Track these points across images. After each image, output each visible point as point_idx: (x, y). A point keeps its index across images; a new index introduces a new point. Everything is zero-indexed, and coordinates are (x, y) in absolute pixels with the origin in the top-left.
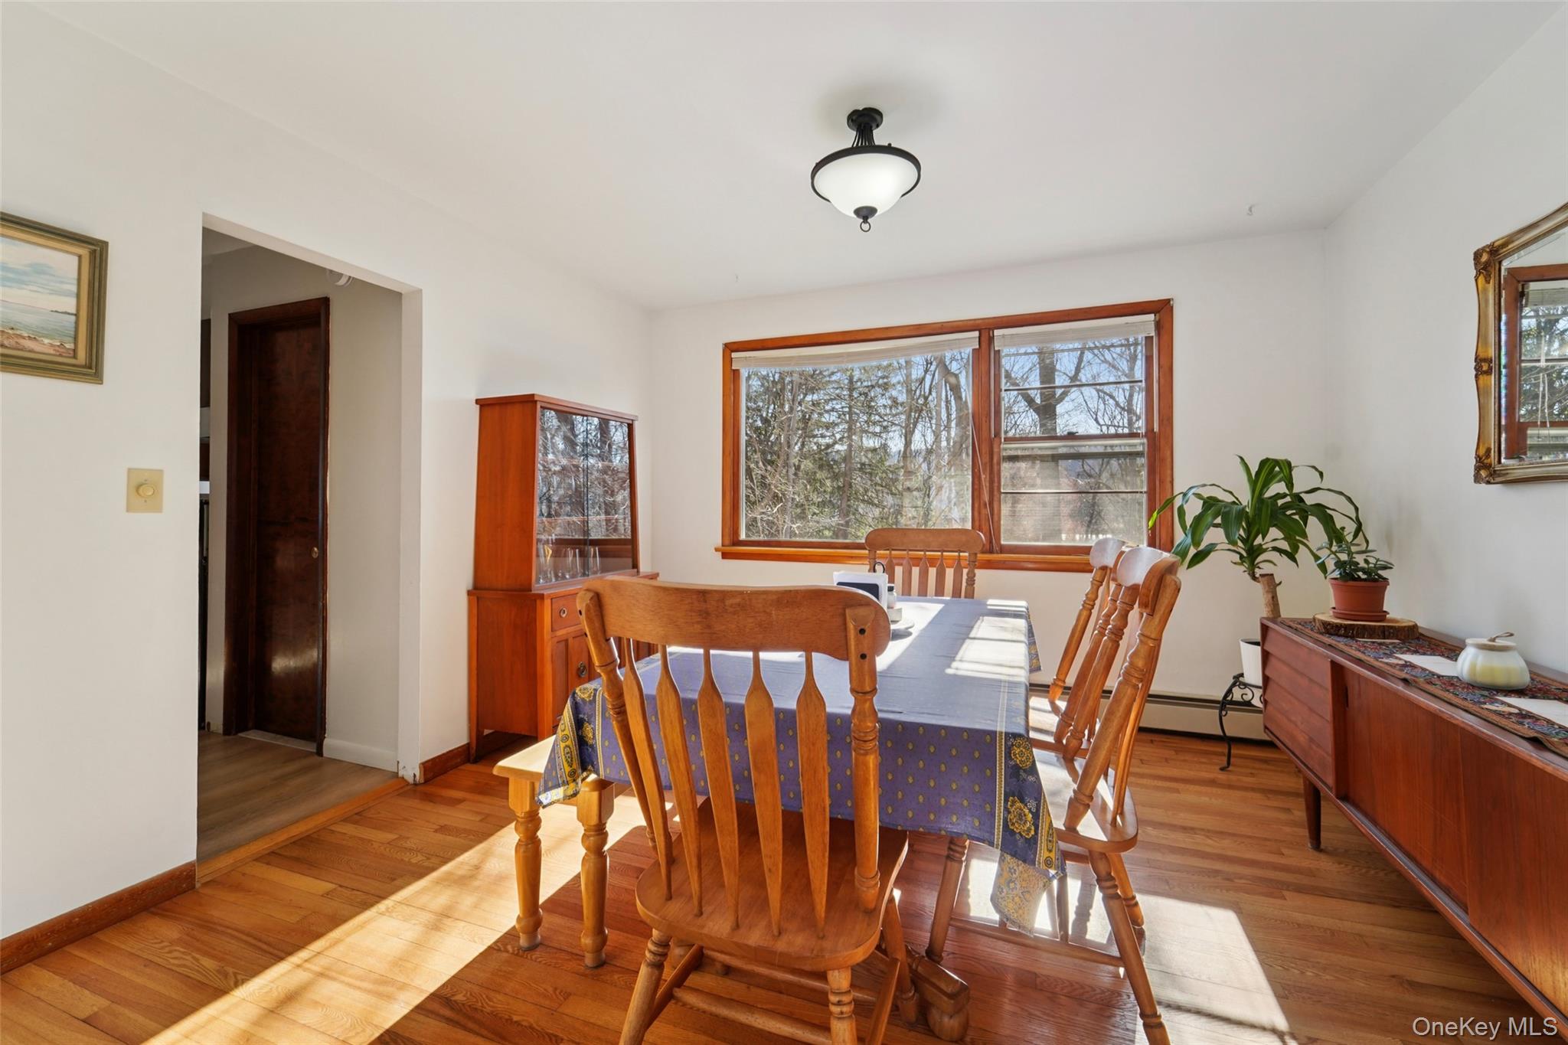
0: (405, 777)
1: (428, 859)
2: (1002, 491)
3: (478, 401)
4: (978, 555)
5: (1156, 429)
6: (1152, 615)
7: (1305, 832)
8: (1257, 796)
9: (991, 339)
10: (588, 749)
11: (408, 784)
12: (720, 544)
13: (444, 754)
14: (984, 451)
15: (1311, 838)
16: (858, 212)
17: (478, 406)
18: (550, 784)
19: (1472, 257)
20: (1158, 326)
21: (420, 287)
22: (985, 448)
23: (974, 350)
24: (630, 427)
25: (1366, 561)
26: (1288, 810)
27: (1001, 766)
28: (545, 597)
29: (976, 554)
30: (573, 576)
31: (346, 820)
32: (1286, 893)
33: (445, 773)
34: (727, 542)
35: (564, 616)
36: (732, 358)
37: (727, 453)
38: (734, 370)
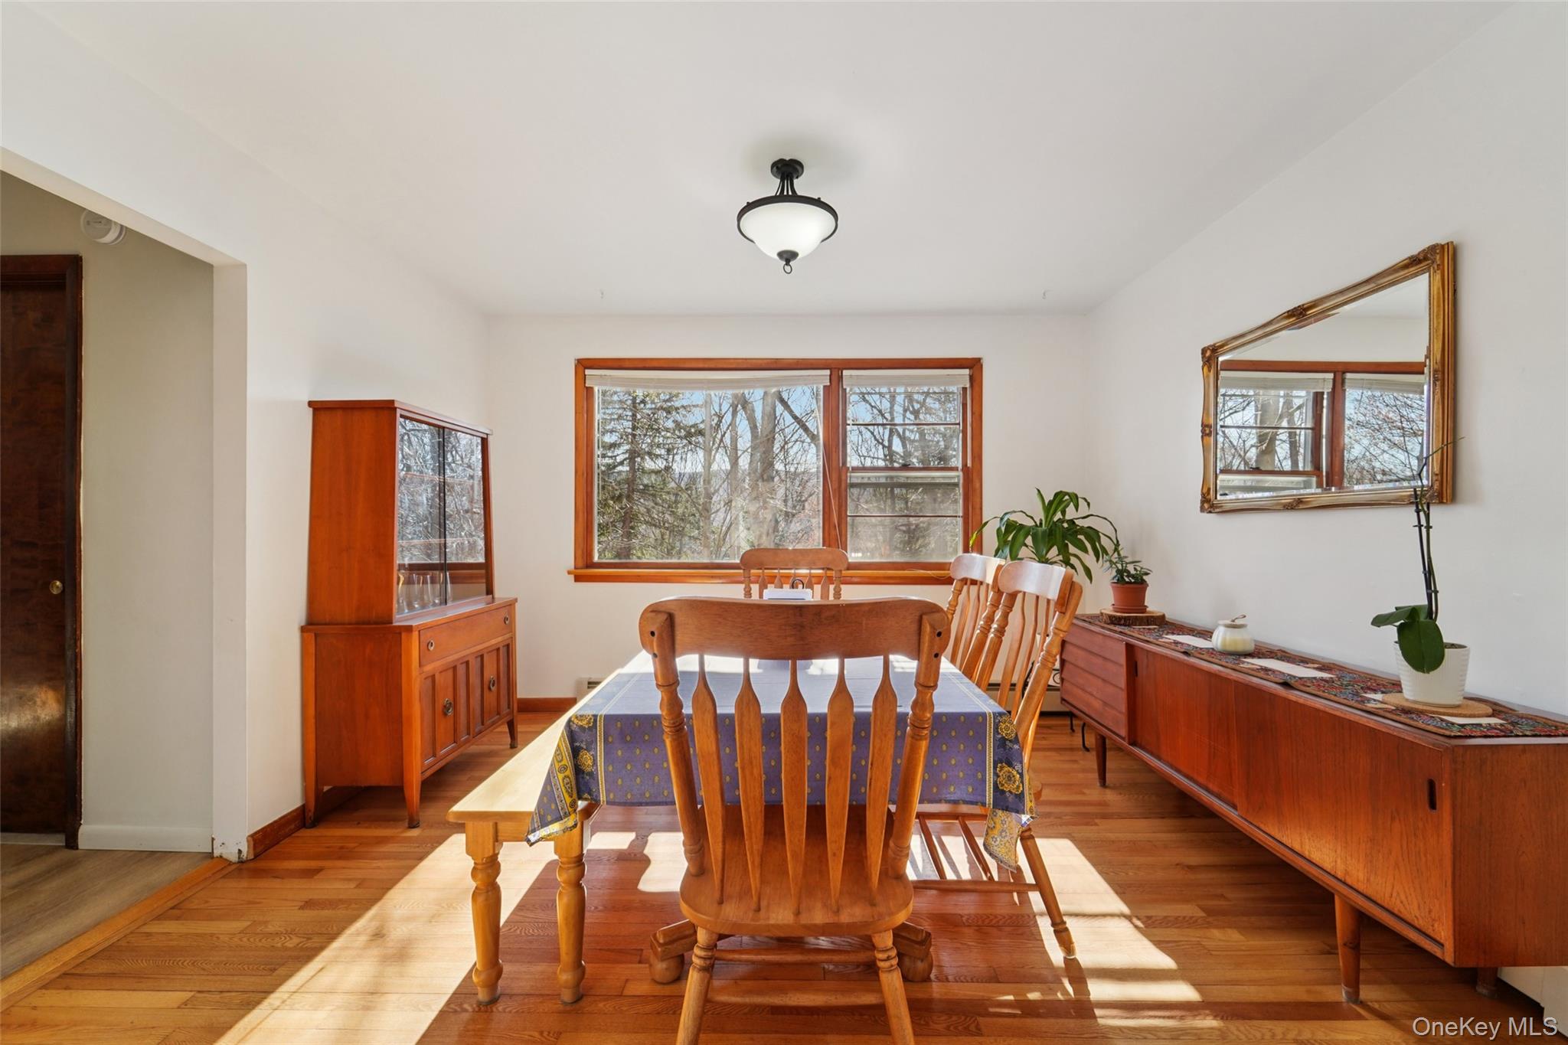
0: (224, 856)
1: (309, 939)
2: (848, 514)
3: (311, 404)
4: (843, 572)
5: (969, 464)
6: (1064, 613)
7: (1096, 775)
8: (1053, 754)
9: (841, 378)
10: (583, 778)
11: (230, 863)
12: (573, 567)
13: (275, 822)
14: (834, 479)
15: (1100, 779)
16: (781, 255)
17: (311, 409)
18: (549, 818)
19: (1200, 352)
20: (971, 378)
21: (244, 261)
22: (835, 476)
23: (825, 387)
24: (484, 442)
25: (1135, 569)
26: (1075, 761)
27: (990, 740)
28: (414, 629)
29: (841, 571)
30: (423, 606)
31: (159, 918)
32: (1097, 821)
33: (278, 843)
34: (580, 564)
35: (432, 648)
36: (585, 375)
37: (580, 473)
38: (587, 388)
